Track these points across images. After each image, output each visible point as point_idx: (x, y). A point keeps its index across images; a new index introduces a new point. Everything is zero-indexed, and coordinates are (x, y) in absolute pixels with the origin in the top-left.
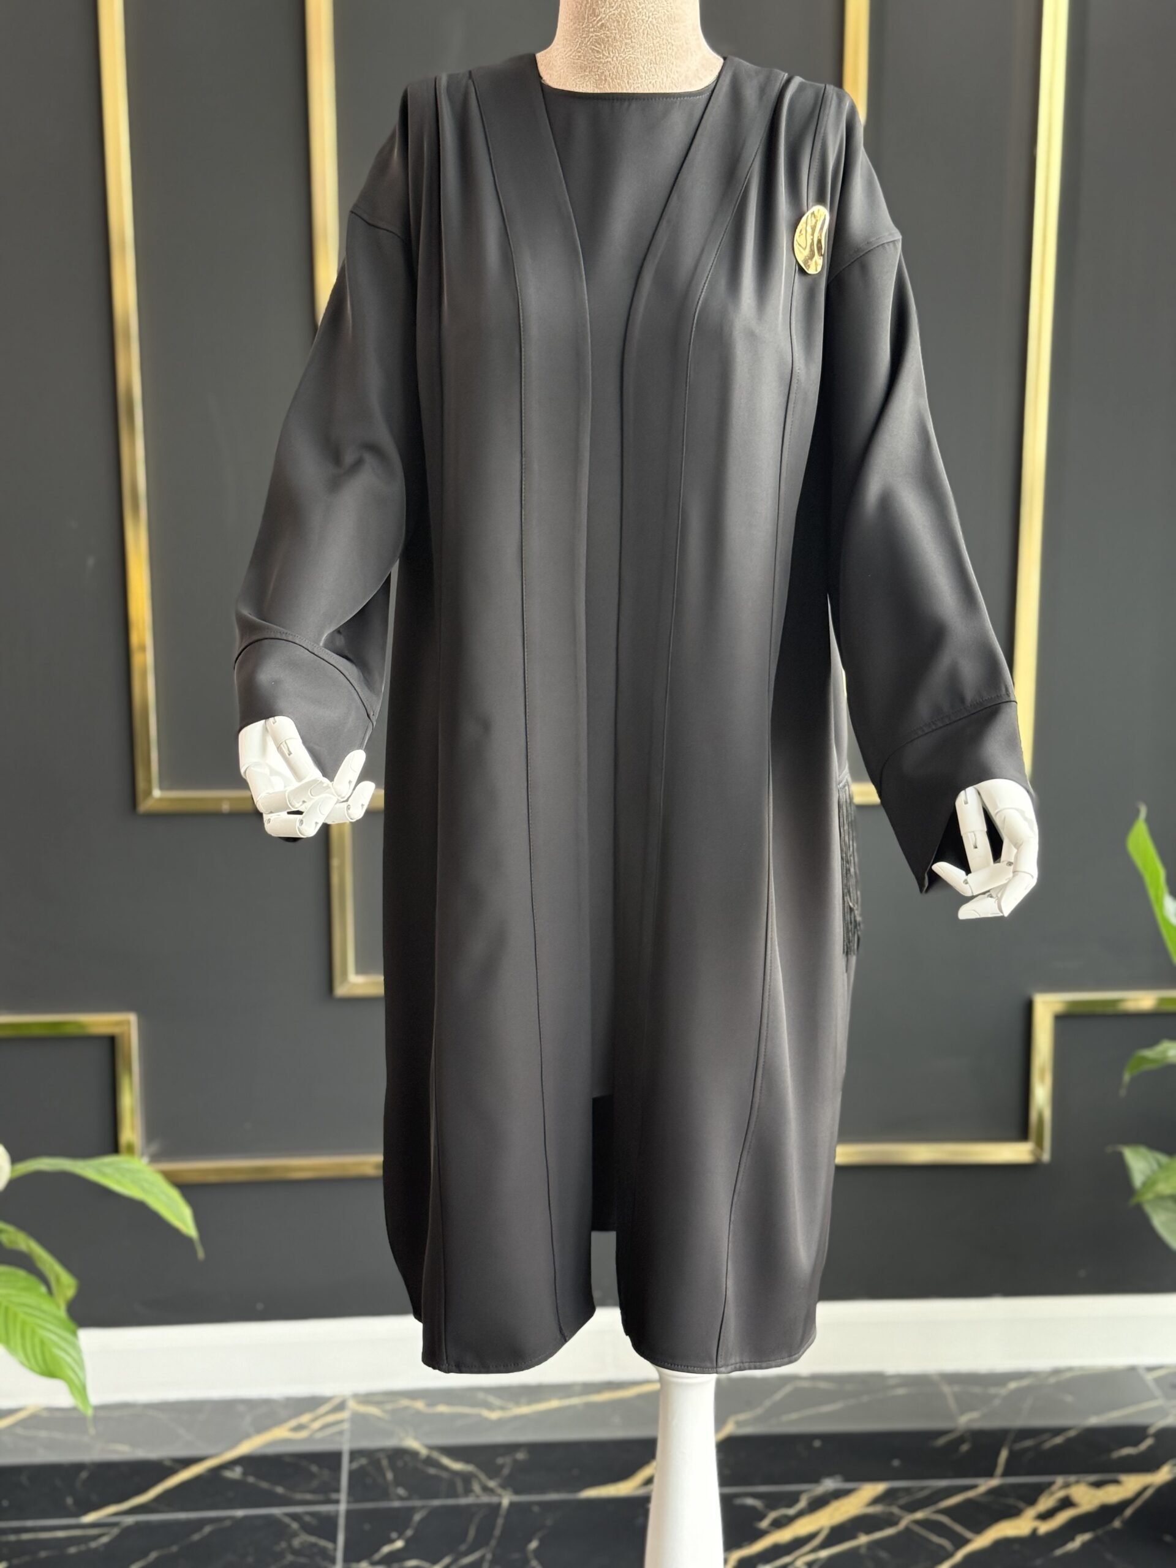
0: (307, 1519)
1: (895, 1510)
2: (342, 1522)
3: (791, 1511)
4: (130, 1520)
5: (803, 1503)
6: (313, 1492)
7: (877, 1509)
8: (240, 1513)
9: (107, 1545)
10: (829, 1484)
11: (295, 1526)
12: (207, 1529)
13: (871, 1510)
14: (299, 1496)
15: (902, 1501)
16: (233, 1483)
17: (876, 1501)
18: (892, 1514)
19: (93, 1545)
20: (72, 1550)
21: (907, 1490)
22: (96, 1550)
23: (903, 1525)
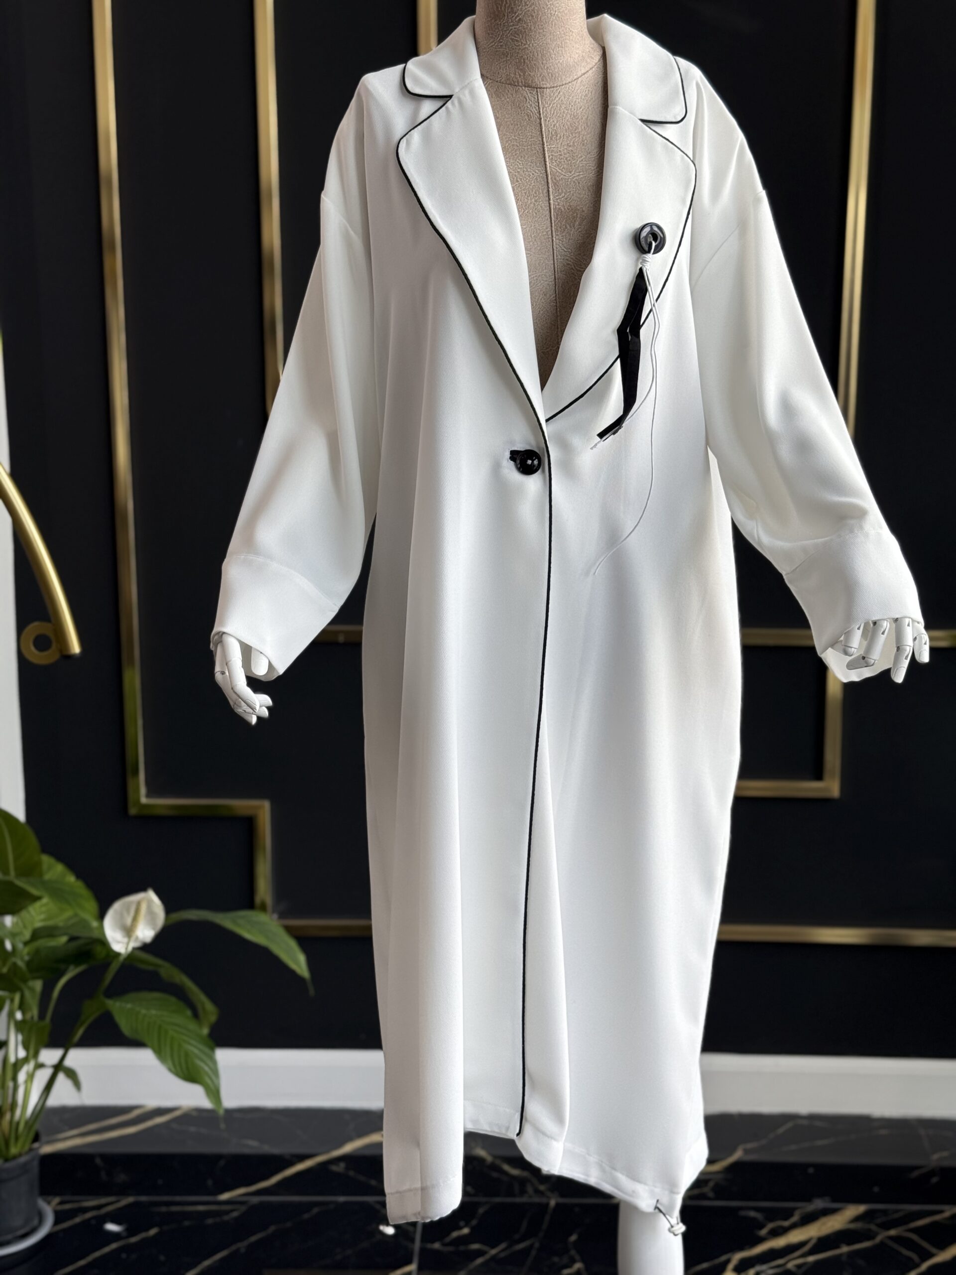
1: (873, 1227)
3: (786, 1224)
4: (256, 1200)
5: (795, 1218)
7: (858, 1225)
8: (342, 1199)
9: (236, 1219)
10: (819, 1204)
12: (315, 1210)
13: (852, 1226)
15: (879, 1221)
16: (338, 1175)
17: (857, 1219)
18: (870, 1230)
19: (226, 1218)
20: (210, 1221)
21: (885, 1212)
22: (228, 1222)
23: (878, 1239)
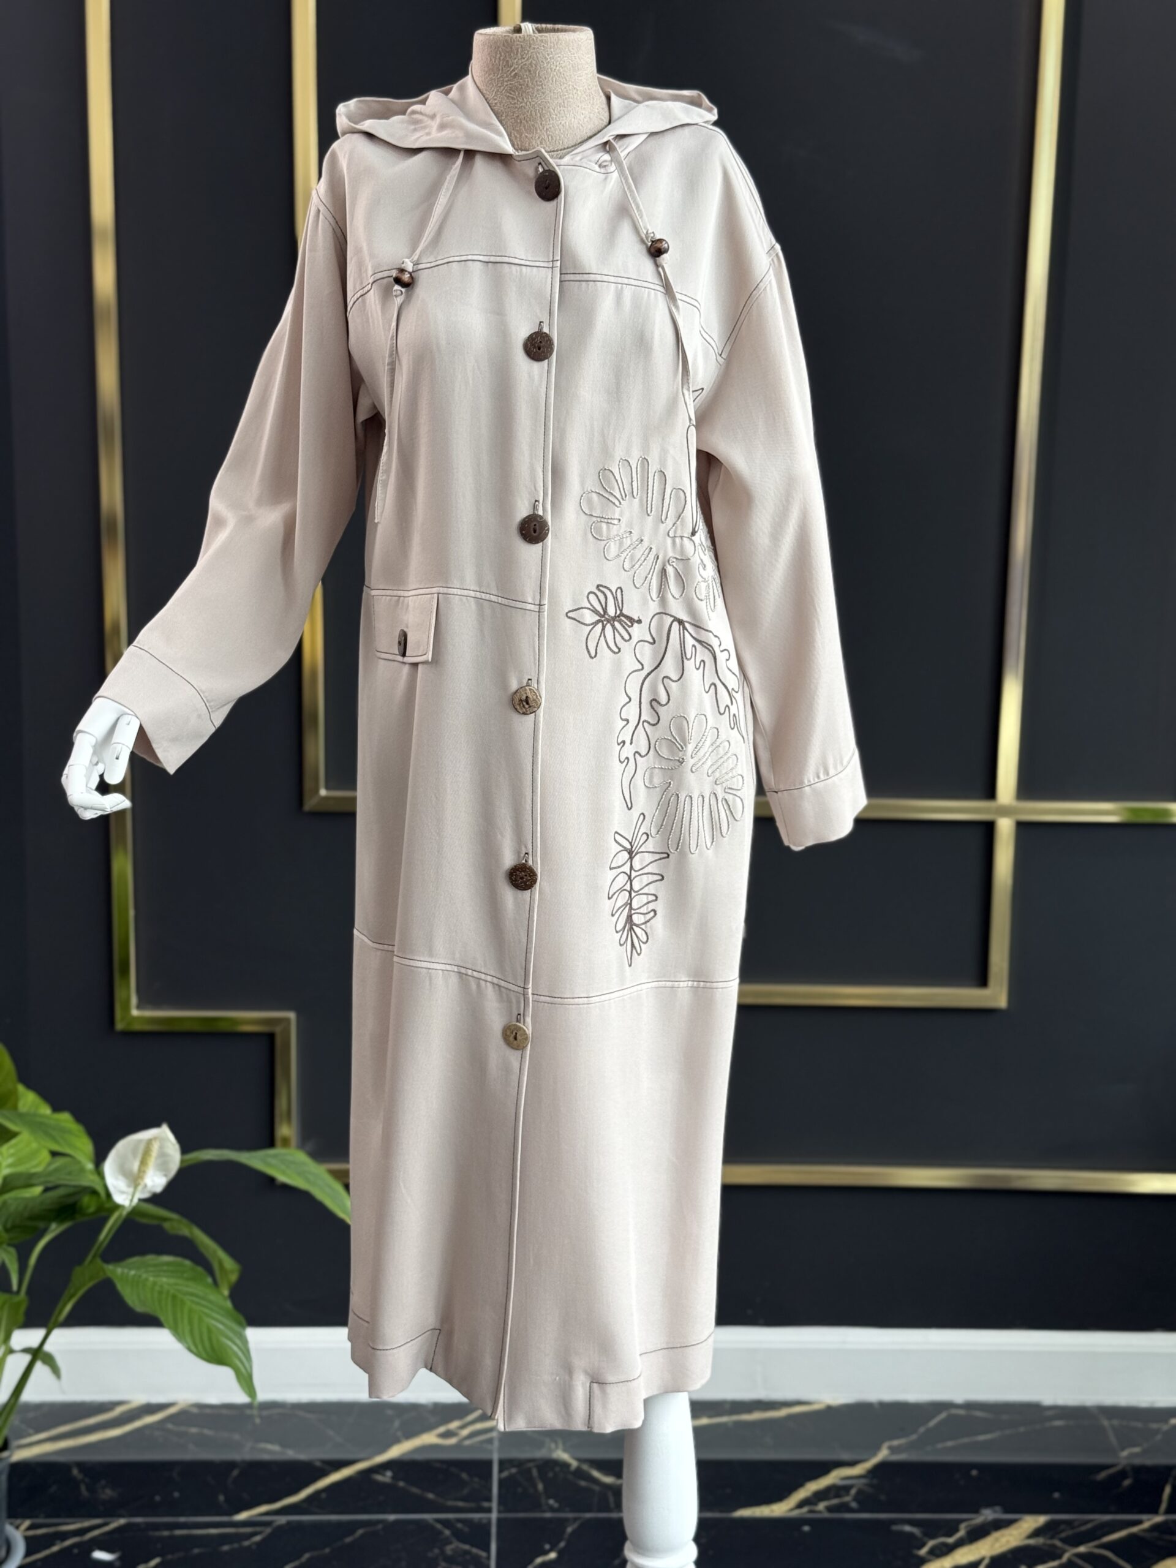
0: (459, 1525)
1: (1058, 1543)
2: (494, 1530)
3: (951, 1540)
4: (282, 1520)
5: (962, 1533)
6: (463, 1499)
7: (1038, 1541)
8: (392, 1517)
9: (258, 1544)
10: (988, 1515)
11: (447, 1532)
12: (360, 1532)
13: (1032, 1542)
14: (450, 1503)
15: (1063, 1535)
16: (384, 1485)
17: (1037, 1533)
18: (1054, 1546)
19: (246, 1543)
20: (226, 1548)
21: (1069, 1523)
22: (249, 1547)
23: (1065, 1558)
